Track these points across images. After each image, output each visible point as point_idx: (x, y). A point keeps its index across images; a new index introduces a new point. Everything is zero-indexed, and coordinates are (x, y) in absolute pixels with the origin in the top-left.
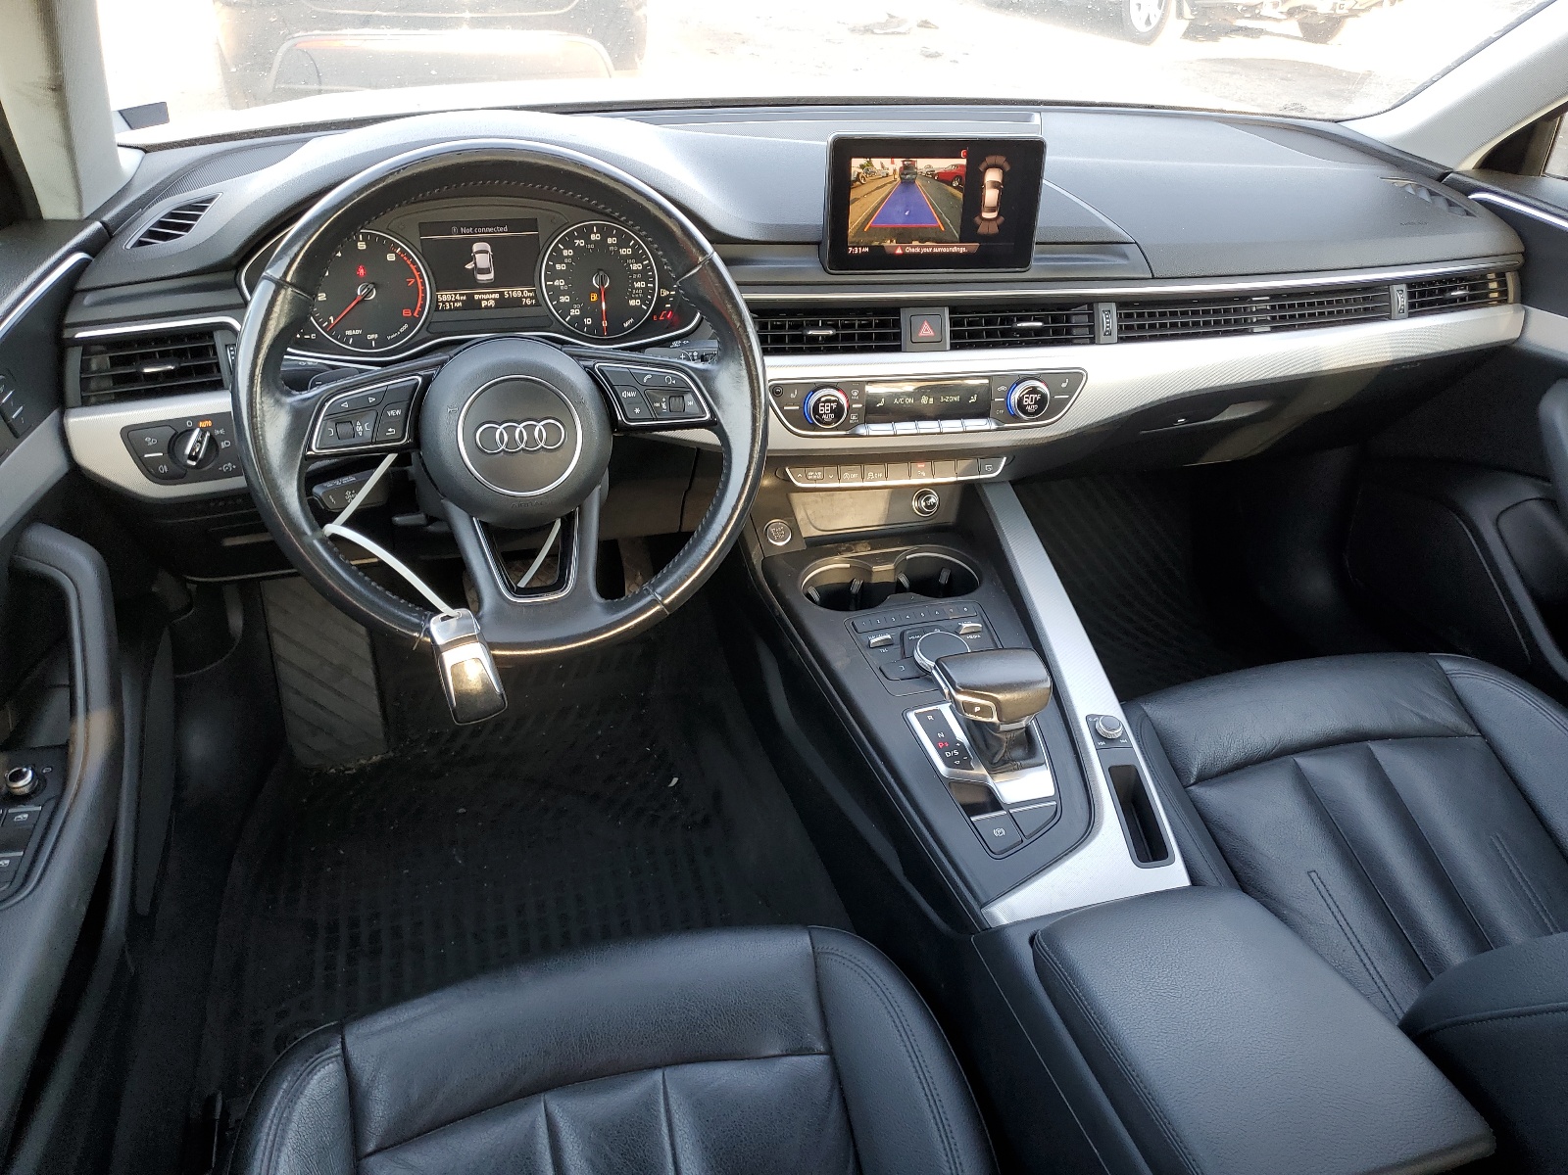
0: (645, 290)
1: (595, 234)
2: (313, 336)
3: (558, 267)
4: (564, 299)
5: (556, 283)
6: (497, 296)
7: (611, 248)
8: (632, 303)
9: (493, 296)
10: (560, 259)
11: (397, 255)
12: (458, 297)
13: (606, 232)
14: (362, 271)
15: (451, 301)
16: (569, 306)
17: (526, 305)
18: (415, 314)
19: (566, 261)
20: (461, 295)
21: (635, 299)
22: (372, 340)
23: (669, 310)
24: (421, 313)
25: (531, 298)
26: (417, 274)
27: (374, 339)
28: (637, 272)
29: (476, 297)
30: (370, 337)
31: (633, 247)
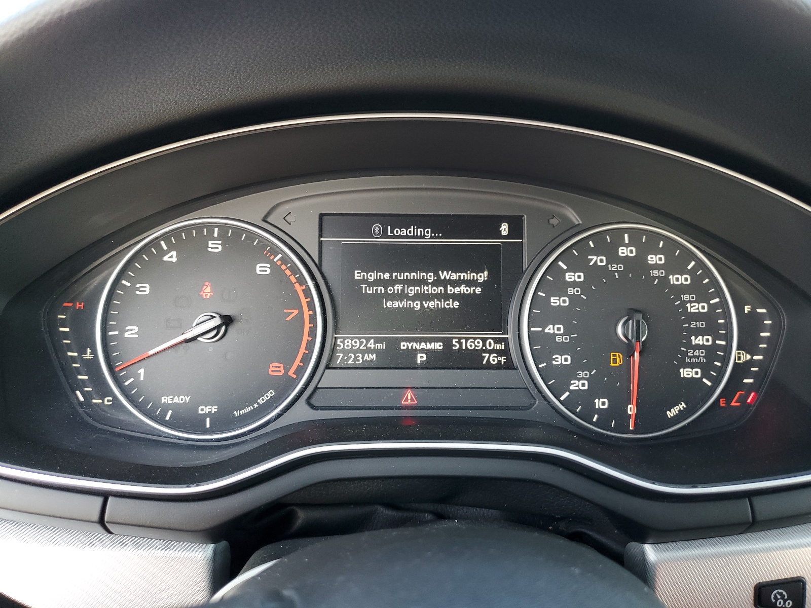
0: (711, 351)
1: (627, 246)
2: (107, 401)
3: (555, 301)
4: (560, 360)
5: (550, 329)
6: (438, 346)
7: (655, 273)
8: (686, 373)
9: (429, 346)
10: (560, 287)
11: (273, 264)
12: (371, 344)
13: (648, 245)
14: (208, 290)
15: (359, 351)
16: (569, 373)
17: (489, 366)
18: (291, 373)
19: (571, 291)
20: (377, 340)
21: (692, 366)
22: (205, 416)
23: (750, 387)
24: (300, 371)
25: (499, 353)
26: (304, 301)
27: (209, 414)
28: (698, 316)
29: (404, 345)
30: (203, 410)
31: (692, 273)
